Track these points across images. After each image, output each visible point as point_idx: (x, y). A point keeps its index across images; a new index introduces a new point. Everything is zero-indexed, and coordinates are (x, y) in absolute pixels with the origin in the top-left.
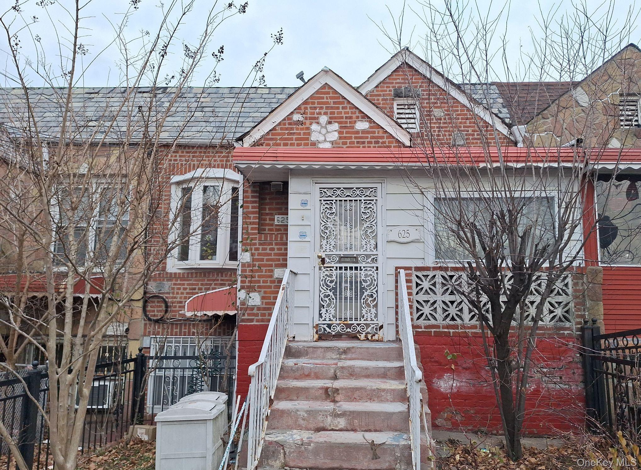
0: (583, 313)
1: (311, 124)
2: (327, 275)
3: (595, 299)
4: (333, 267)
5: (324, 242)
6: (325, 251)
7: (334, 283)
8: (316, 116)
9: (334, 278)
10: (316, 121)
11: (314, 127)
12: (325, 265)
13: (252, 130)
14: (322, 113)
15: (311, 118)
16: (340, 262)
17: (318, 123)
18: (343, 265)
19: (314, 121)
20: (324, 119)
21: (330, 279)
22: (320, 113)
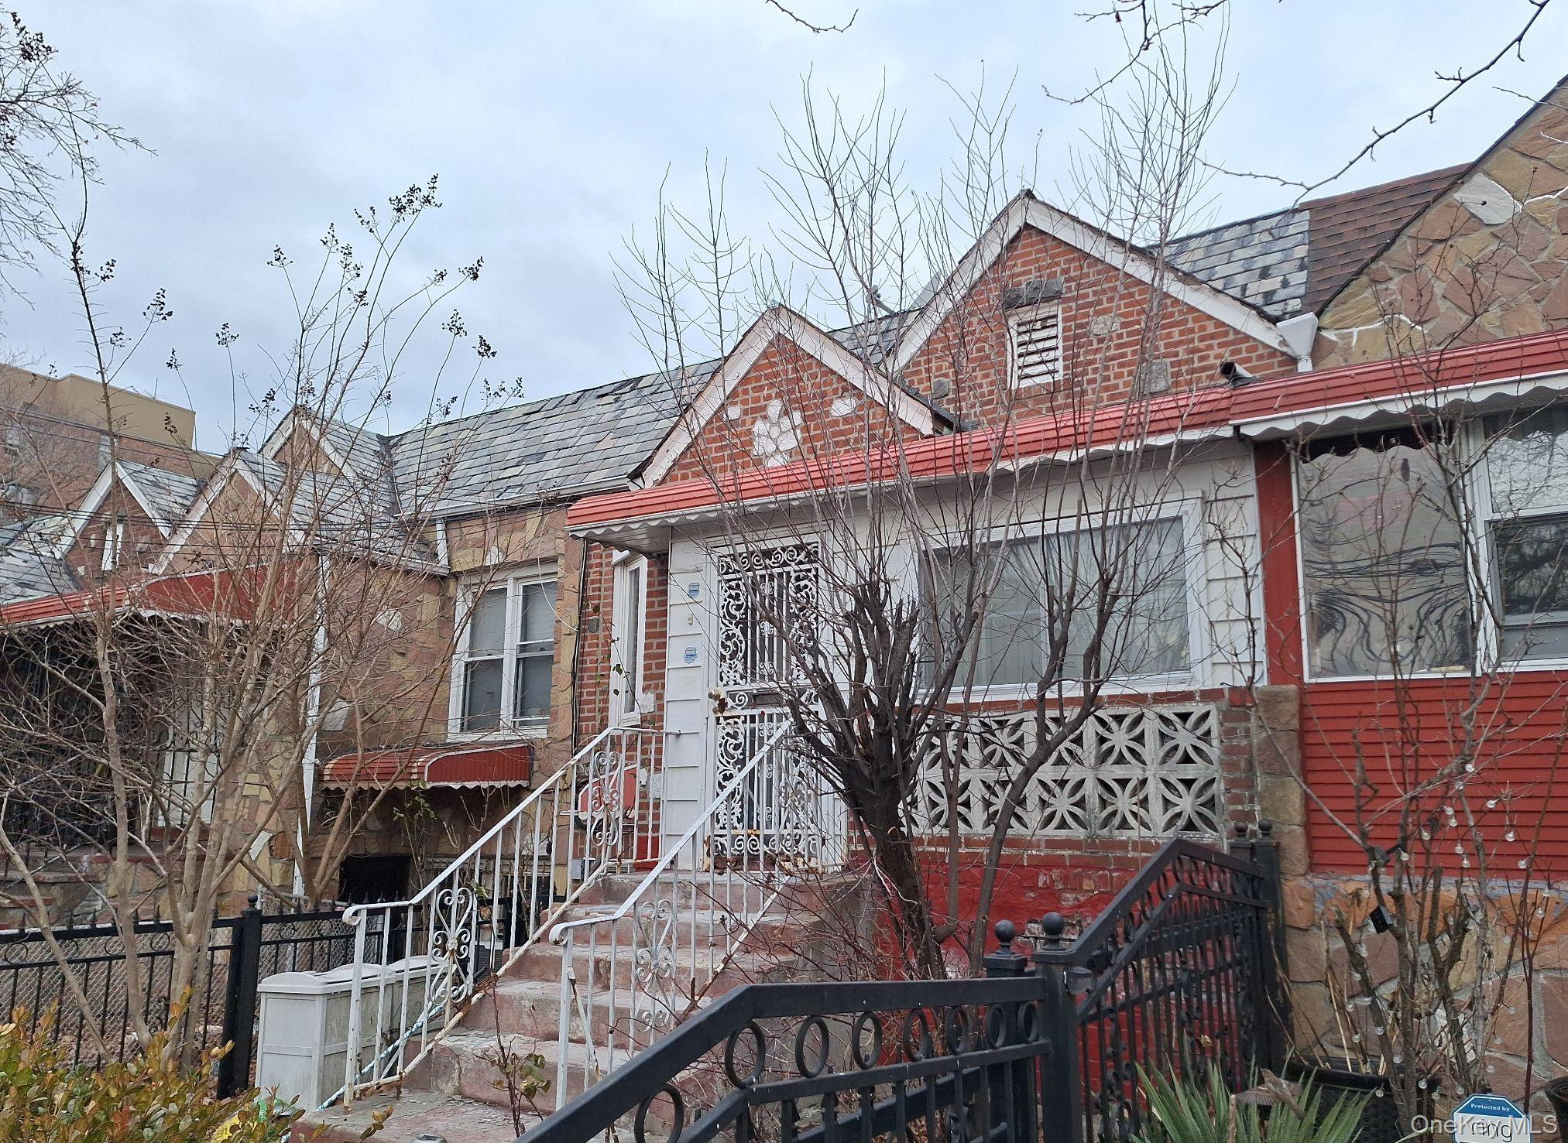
0: (1247, 808)
1: (753, 423)
2: (728, 734)
3: (1278, 772)
4: (739, 717)
5: (725, 667)
6: (727, 684)
7: (740, 751)
8: (762, 403)
9: (741, 739)
10: (763, 414)
11: (759, 427)
12: (726, 714)
13: (654, 453)
14: (773, 395)
15: (754, 410)
16: (750, 706)
17: (765, 417)
18: (756, 712)
19: (757, 415)
20: (775, 407)
21: (734, 742)
22: (769, 398)
